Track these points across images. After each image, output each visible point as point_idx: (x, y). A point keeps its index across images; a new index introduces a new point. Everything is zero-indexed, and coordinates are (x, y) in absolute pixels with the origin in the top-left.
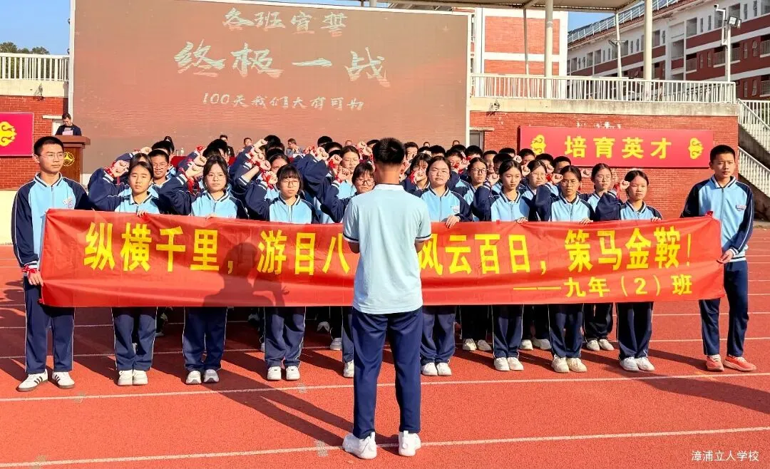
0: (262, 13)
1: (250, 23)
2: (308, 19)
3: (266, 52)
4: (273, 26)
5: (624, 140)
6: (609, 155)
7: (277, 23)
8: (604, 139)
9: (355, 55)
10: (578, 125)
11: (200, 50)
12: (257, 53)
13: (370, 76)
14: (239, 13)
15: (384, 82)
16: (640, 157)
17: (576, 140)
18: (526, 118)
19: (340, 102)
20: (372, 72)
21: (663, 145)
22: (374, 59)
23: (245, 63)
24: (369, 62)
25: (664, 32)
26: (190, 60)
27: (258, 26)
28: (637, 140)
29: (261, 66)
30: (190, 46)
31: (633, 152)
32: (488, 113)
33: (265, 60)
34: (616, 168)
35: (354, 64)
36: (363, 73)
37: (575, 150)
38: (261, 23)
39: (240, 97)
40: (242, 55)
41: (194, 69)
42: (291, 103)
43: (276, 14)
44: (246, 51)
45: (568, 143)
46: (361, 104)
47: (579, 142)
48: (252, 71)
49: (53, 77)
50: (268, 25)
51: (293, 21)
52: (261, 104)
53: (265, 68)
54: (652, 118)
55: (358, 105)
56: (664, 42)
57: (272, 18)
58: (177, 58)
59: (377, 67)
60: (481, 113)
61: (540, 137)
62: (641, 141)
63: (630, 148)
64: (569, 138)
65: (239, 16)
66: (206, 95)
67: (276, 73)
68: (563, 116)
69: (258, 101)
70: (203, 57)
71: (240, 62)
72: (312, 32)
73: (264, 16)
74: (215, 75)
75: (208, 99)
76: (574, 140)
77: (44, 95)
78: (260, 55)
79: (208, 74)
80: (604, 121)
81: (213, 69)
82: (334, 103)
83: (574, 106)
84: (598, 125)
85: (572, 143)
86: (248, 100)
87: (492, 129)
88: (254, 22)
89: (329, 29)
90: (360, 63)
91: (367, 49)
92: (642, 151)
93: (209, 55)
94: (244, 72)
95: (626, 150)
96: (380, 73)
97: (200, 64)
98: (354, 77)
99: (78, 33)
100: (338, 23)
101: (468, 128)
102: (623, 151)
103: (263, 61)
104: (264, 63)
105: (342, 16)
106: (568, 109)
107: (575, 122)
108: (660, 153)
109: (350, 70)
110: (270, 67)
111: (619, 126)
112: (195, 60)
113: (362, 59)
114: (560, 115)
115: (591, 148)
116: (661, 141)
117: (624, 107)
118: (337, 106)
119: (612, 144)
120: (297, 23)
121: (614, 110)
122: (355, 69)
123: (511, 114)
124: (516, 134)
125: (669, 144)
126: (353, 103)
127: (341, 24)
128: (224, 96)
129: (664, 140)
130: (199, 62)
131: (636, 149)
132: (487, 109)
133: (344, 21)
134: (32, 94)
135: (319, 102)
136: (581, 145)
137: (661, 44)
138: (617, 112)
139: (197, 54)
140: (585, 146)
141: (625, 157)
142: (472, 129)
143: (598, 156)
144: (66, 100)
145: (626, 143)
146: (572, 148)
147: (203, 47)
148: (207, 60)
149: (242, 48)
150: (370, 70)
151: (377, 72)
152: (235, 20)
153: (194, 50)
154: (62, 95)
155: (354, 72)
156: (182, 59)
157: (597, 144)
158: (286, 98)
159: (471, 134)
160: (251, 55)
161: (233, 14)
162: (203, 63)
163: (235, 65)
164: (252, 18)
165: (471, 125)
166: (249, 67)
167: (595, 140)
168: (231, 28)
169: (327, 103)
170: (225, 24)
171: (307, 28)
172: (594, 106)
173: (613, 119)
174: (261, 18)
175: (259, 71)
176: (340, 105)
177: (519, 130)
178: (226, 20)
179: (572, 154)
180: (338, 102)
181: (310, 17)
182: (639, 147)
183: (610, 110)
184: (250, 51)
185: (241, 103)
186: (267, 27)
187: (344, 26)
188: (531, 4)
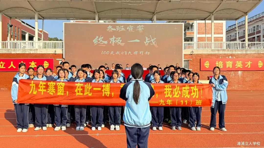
0: (119, 26)
1: (114, 29)
3: (120, 38)
6: (231, 67)
7: (123, 29)
8: (229, 62)
9: (147, 38)
10: (220, 57)
12: (117, 38)
14: (111, 27)
15: (156, 46)
16: (242, 67)
17: (220, 62)
18: (202, 56)
20: (152, 43)
21: (249, 63)
22: (153, 39)
23: (114, 42)
24: (151, 40)
25: (260, 26)
26: (97, 42)
27: (117, 30)
28: (240, 62)
29: (118, 42)
30: (97, 37)
31: (239, 66)
32: (190, 55)
33: (120, 40)
34: (233, 71)
36: (149, 43)
38: (118, 30)
39: (112, 52)
40: (112, 39)
41: (98, 44)
43: (123, 26)
45: (217, 63)
46: (149, 53)
48: (116, 44)
49: (60, 48)
51: (128, 28)
52: (118, 54)
53: (120, 43)
54: (245, 55)
55: (148, 53)
56: (260, 29)
57: (121, 28)
58: (94, 41)
59: (154, 41)
60: (188, 55)
61: (207, 62)
62: (242, 62)
64: (217, 62)
67: (123, 44)
68: (215, 55)
70: (101, 41)
71: (112, 41)
72: (134, 31)
74: (105, 45)
75: (103, 53)
77: (56, 53)
79: (103, 45)
80: (229, 56)
82: (140, 53)
83: (219, 51)
84: (227, 57)
85: (218, 63)
86: (115, 53)
87: (191, 60)
89: (139, 30)
91: (151, 36)
92: (242, 65)
93: (103, 40)
94: (113, 44)
95: (237, 65)
96: (155, 43)
98: (147, 45)
99: (65, 35)
100: (141, 28)
101: (183, 60)
104: (119, 41)
105: (142, 26)
106: (217, 52)
107: (219, 56)
108: (248, 66)
109: (145, 43)
110: (121, 43)
111: (234, 57)
112: (99, 41)
113: (149, 39)
115: (225, 65)
116: (249, 62)
117: (236, 51)
118: (142, 54)
119: (232, 63)
122: (147, 41)
123: (198, 55)
124: (199, 61)
125: (251, 63)
126: (146, 53)
128: (105, 52)
129: (250, 62)
132: (190, 53)
133: (143, 28)
134: (53, 53)
135: (136, 53)
136: (221, 64)
137: (259, 30)
138: (234, 53)
139: (99, 39)
140: (223, 64)
141: (236, 67)
142: (184, 60)
143: (227, 67)
144: (63, 54)
145: (237, 63)
146: (218, 65)
147: (101, 37)
149: (112, 37)
150: (151, 42)
152: (110, 29)
154: (61, 53)
155: (147, 43)
156: (95, 41)
158: (126, 52)
160: (115, 39)
162: (101, 42)
163: (110, 43)
164: (115, 28)
165: (184, 58)
167: (226, 62)
168: (109, 31)
169: (138, 53)
170: (107, 30)
171: (132, 30)
173: (232, 55)
174: (118, 28)
175: (118, 44)
176: (143, 54)
178: (108, 29)
180: (142, 52)
181: (133, 27)
182: (241, 64)
183: (231, 52)
184: (115, 38)
185: (113, 54)
186: (120, 30)
188: (207, 19)
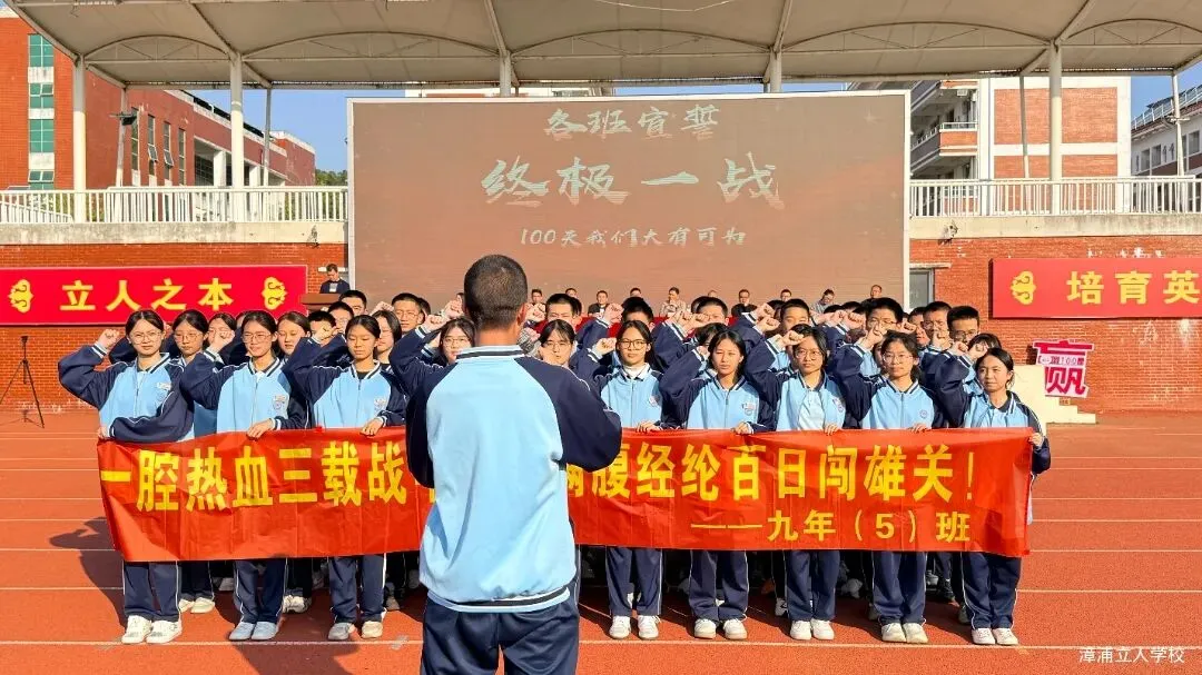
0: (599, 113)
1: (580, 128)
2: (663, 117)
3: (605, 168)
4: (613, 131)
5: (1167, 276)
6: (1142, 300)
7: (620, 125)
8: (1134, 274)
9: (731, 164)
10: (1090, 254)
11: (515, 171)
12: (592, 170)
13: (754, 195)
14: (566, 115)
15: (775, 201)
16: (1194, 301)
17: (1086, 278)
18: (1002, 246)
19: (712, 234)
20: (757, 189)
22: (761, 167)
23: (576, 184)
24: (752, 174)
26: (502, 185)
27: (593, 131)
28: (1189, 275)
29: (598, 188)
30: (502, 165)
31: (1181, 294)
32: (940, 241)
33: (604, 179)
34: (1154, 319)
35: (731, 176)
36: (744, 190)
37: (1085, 294)
38: (596, 127)
39: (569, 233)
40: (571, 174)
41: (507, 197)
42: (640, 238)
43: (617, 113)
44: (577, 167)
45: (1074, 283)
46: (742, 235)
47: (1091, 281)
48: (586, 196)
49: (338, 217)
50: (608, 128)
51: (642, 122)
52: (598, 241)
53: (604, 192)
55: (737, 238)
57: (612, 119)
58: (486, 183)
59: (765, 180)
60: (929, 242)
61: (1024, 275)
62: (1196, 275)
63: (1176, 288)
64: (1074, 274)
65: (566, 120)
66: (525, 231)
67: (619, 197)
68: (1064, 241)
69: (594, 237)
70: (519, 181)
71: (569, 184)
72: (670, 136)
73: (600, 117)
74: (535, 204)
75: (528, 236)
76: (1083, 277)
77: (319, 241)
78: (596, 173)
79: (527, 203)
80: (1133, 247)
81: (533, 197)
82: (702, 237)
83: (1082, 224)
84: (1123, 253)
85: (1079, 282)
86: (581, 237)
87: (949, 265)
88: (587, 125)
89: (693, 129)
90: (738, 177)
91: (750, 155)
92: (1197, 292)
93: (526, 177)
94: (575, 198)
95: (1170, 291)
96: (770, 188)
97: (516, 190)
98: (731, 197)
99: (357, 156)
100: (706, 119)
101: (907, 265)
102: (1166, 292)
103: (601, 181)
104: (602, 184)
105: (711, 108)
106: (1071, 230)
107: (1085, 249)
109: (724, 187)
110: (610, 189)
111: (1159, 253)
112: (509, 184)
113: (742, 170)
114: (1060, 240)
115: (1111, 289)
117: (1165, 223)
118: (708, 240)
119: (1146, 282)
120: (647, 124)
121: (1150, 228)
122: (732, 182)
123: (978, 243)
124: (986, 272)
126: (730, 235)
127: (712, 122)
128: (535, 233)
130: (514, 187)
131: (1186, 288)
132: (939, 235)
133: (714, 116)
134: (303, 240)
135: (680, 235)
136: (1095, 285)
138: (1156, 231)
139: (511, 176)
140: (1101, 287)
141: (1168, 301)
142: (913, 265)
143: (1123, 300)
144: (346, 245)
145: (1170, 280)
146: (1080, 291)
147: (520, 164)
148: (524, 183)
149: (571, 165)
150: (754, 185)
151: (764, 188)
152: (561, 126)
153: (508, 170)
154: (342, 241)
155: (731, 189)
156: (492, 184)
157: (1120, 282)
158: (634, 232)
159: (911, 274)
160: (582, 173)
161: (559, 116)
162: (520, 188)
163: (562, 190)
164: (585, 121)
165: (912, 260)
166: (581, 190)
167: (1118, 276)
168: (558, 137)
169: (692, 237)
170: (548, 131)
171: (661, 129)
172: (1115, 223)
173: (1147, 242)
174: (598, 120)
175: (596, 196)
176: (712, 238)
177: (991, 265)
178: (549, 126)
179: (1079, 300)
180: (708, 235)
181: (666, 114)
182: (1191, 285)
183: (1143, 229)
184: (583, 168)
185: (573, 242)
186: (605, 132)
187: (715, 123)
188: (1031, 68)
